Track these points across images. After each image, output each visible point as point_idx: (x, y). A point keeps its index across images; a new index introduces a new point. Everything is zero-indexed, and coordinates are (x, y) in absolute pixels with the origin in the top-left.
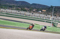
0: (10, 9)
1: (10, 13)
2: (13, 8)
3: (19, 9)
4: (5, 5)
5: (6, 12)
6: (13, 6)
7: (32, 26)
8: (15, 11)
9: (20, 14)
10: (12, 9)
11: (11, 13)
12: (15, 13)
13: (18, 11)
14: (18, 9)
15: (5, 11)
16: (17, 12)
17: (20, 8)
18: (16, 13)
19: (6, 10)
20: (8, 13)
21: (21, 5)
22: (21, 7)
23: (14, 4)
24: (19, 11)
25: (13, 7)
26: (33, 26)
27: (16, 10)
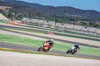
0: (72, 23)
1: (71, 31)
2: (75, 22)
3: (87, 24)
4: (63, 17)
5: (65, 28)
6: (77, 18)
7: (48, 44)
8: (79, 27)
9: (88, 31)
10: (74, 24)
11: (73, 31)
12: (79, 30)
13: (84, 27)
14: (84, 24)
15: (63, 26)
16: (83, 29)
17: (88, 22)
18: (81, 30)
19: (65, 24)
20: (68, 30)
21: (90, 17)
22: (90, 20)
23: (78, 15)
24: (86, 28)
25: (77, 21)
26: (51, 44)
27: (80, 25)
